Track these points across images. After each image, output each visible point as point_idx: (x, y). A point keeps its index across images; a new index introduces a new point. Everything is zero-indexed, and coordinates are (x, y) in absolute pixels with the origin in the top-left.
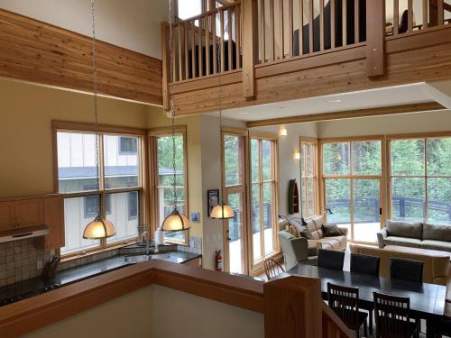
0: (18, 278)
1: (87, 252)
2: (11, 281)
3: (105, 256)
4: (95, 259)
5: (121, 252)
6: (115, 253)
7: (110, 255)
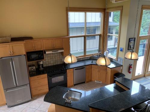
0: (57, 64)
1: (79, 57)
2: (55, 64)
3: (85, 59)
4: (81, 60)
5: (91, 58)
6: (89, 58)
7: (87, 59)
